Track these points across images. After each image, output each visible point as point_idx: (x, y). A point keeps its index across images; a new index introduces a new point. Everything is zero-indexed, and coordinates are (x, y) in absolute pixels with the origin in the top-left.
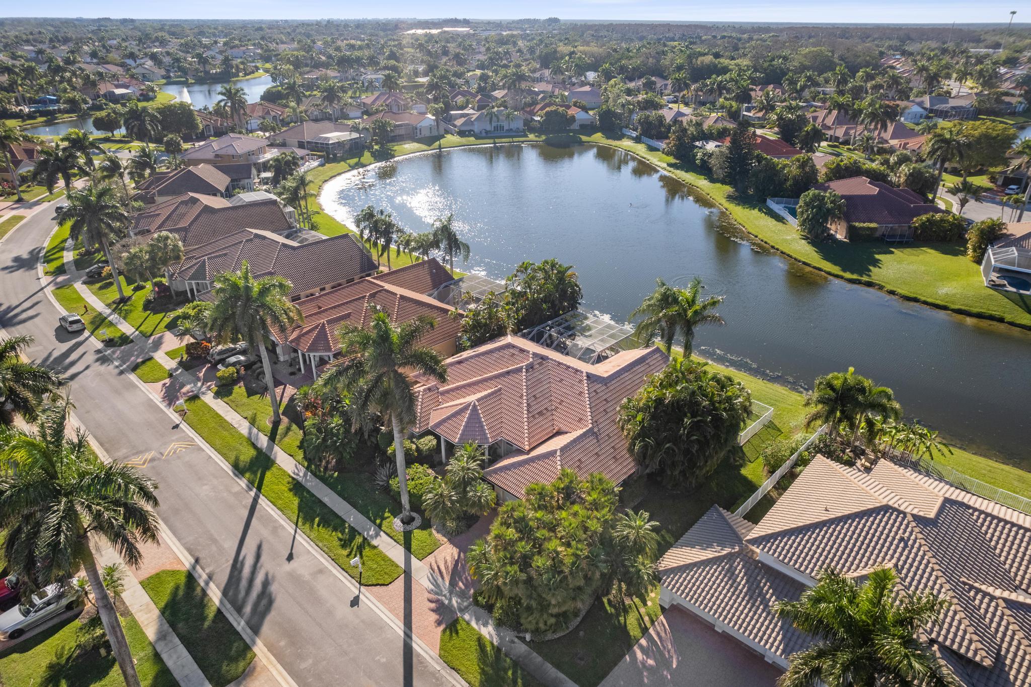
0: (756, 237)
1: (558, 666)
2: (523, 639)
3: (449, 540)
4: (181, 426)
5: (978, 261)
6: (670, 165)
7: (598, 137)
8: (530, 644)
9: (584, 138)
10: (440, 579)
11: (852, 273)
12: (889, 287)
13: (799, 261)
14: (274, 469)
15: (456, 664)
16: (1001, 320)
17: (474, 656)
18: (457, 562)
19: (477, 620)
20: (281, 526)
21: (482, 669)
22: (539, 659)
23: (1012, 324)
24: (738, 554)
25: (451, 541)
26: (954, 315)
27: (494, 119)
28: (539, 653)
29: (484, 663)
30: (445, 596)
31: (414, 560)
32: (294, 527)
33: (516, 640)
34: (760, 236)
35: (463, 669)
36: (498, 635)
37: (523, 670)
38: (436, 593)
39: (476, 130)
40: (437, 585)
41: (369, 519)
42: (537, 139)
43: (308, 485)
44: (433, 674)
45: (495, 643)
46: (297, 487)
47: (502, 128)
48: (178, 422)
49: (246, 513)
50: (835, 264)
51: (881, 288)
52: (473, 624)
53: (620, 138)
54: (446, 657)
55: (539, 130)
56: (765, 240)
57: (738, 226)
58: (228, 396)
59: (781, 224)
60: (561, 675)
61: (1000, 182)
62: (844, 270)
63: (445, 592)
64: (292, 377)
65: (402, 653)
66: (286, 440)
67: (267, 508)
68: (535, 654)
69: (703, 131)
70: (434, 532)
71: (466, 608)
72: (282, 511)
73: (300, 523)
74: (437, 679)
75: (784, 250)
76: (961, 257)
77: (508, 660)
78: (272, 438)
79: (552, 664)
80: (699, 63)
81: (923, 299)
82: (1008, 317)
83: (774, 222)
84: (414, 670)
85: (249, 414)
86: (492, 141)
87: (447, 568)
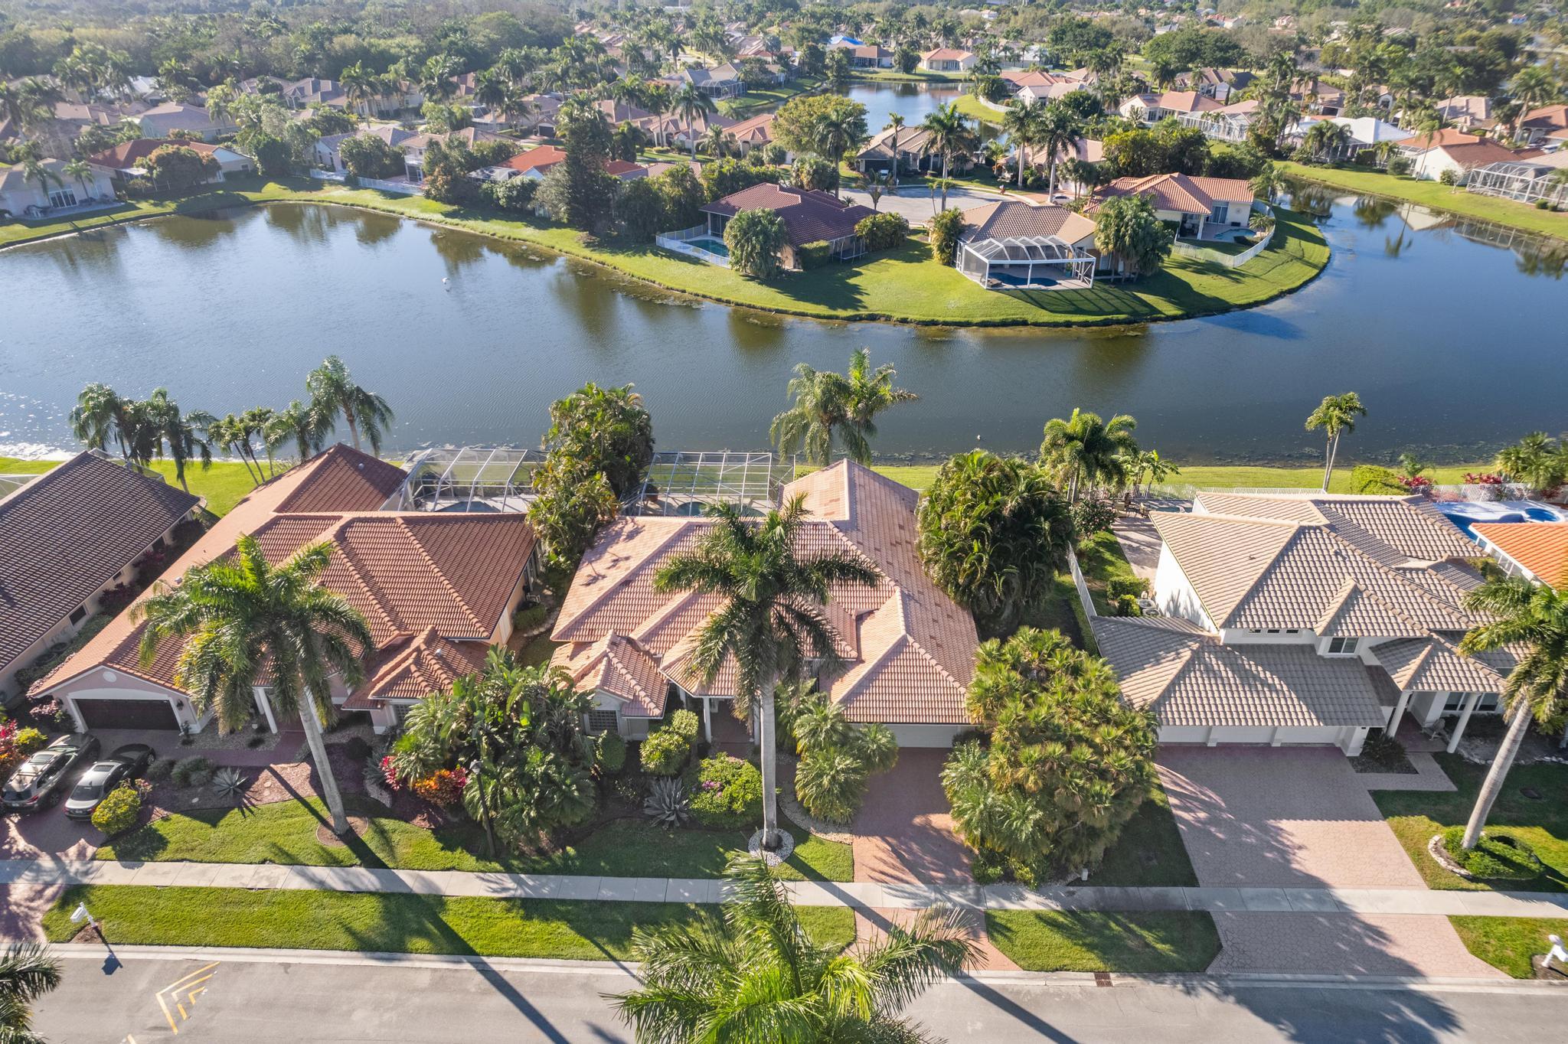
0: (684, 291)
1: (1142, 883)
2: (1078, 882)
3: (851, 832)
4: (119, 956)
5: (950, 262)
6: (447, 215)
7: (272, 190)
8: (1092, 881)
9: (252, 196)
10: (906, 886)
11: (845, 308)
12: (897, 316)
13: (770, 310)
14: (451, 906)
15: (1052, 962)
16: (1024, 323)
17: (1057, 938)
18: (895, 851)
19: (1008, 899)
20: (589, 977)
21: (1084, 944)
22: (1116, 891)
23: (1036, 324)
24: (1202, 649)
25: (857, 833)
26: (981, 329)
27: (50, 182)
28: (1110, 884)
29: (1081, 937)
30: (936, 900)
31: (844, 887)
32: (613, 964)
33: (1071, 889)
34: (688, 290)
35: (1067, 961)
36: (1049, 897)
37: (1120, 912)
38: (926, 905)
39: (13, 211)
40: (912, 896)
41: (711, 877)
42: (159, 210)
43: (546, 892)
44: (1046, 994)
45: (1059, 908)
46: (532, 908)
47: (70, 199)
48: (106, 955)
49: (502, 1001)
50: (818, 303)
51: (888, 318)
52: (1008, 905)
53: (317, 185)
54: (1030, 964)
55: (156, 192)
56: (701, 293)
57: (641, 282)
58: (164, 849)
59: (699, 267)
60: (1156, 889)
61: (862, 169)
62: (833, 308)
63: (933, 895)
64: (260, 749)
65: (984, 1000)
66: (401, 851)
67: (527, 969)
68: (1107, 889)
69: (470, 154)
70: (820, 836)
71: (978, 893)
72: (557, 957)
73: (616, 953)
74: (1059, 995)
75: (740, 301)
76: (926, 262)
77: (1093, 915)
78: (371, 861)
79: (1133, 885)
80: (337, 47)
81: (941, 319)
82: (1030, 319)
83: (691, 267)
84: (1023, 1006)
85: (262, 851)
86: (67, 226)
87: (894, 867)
